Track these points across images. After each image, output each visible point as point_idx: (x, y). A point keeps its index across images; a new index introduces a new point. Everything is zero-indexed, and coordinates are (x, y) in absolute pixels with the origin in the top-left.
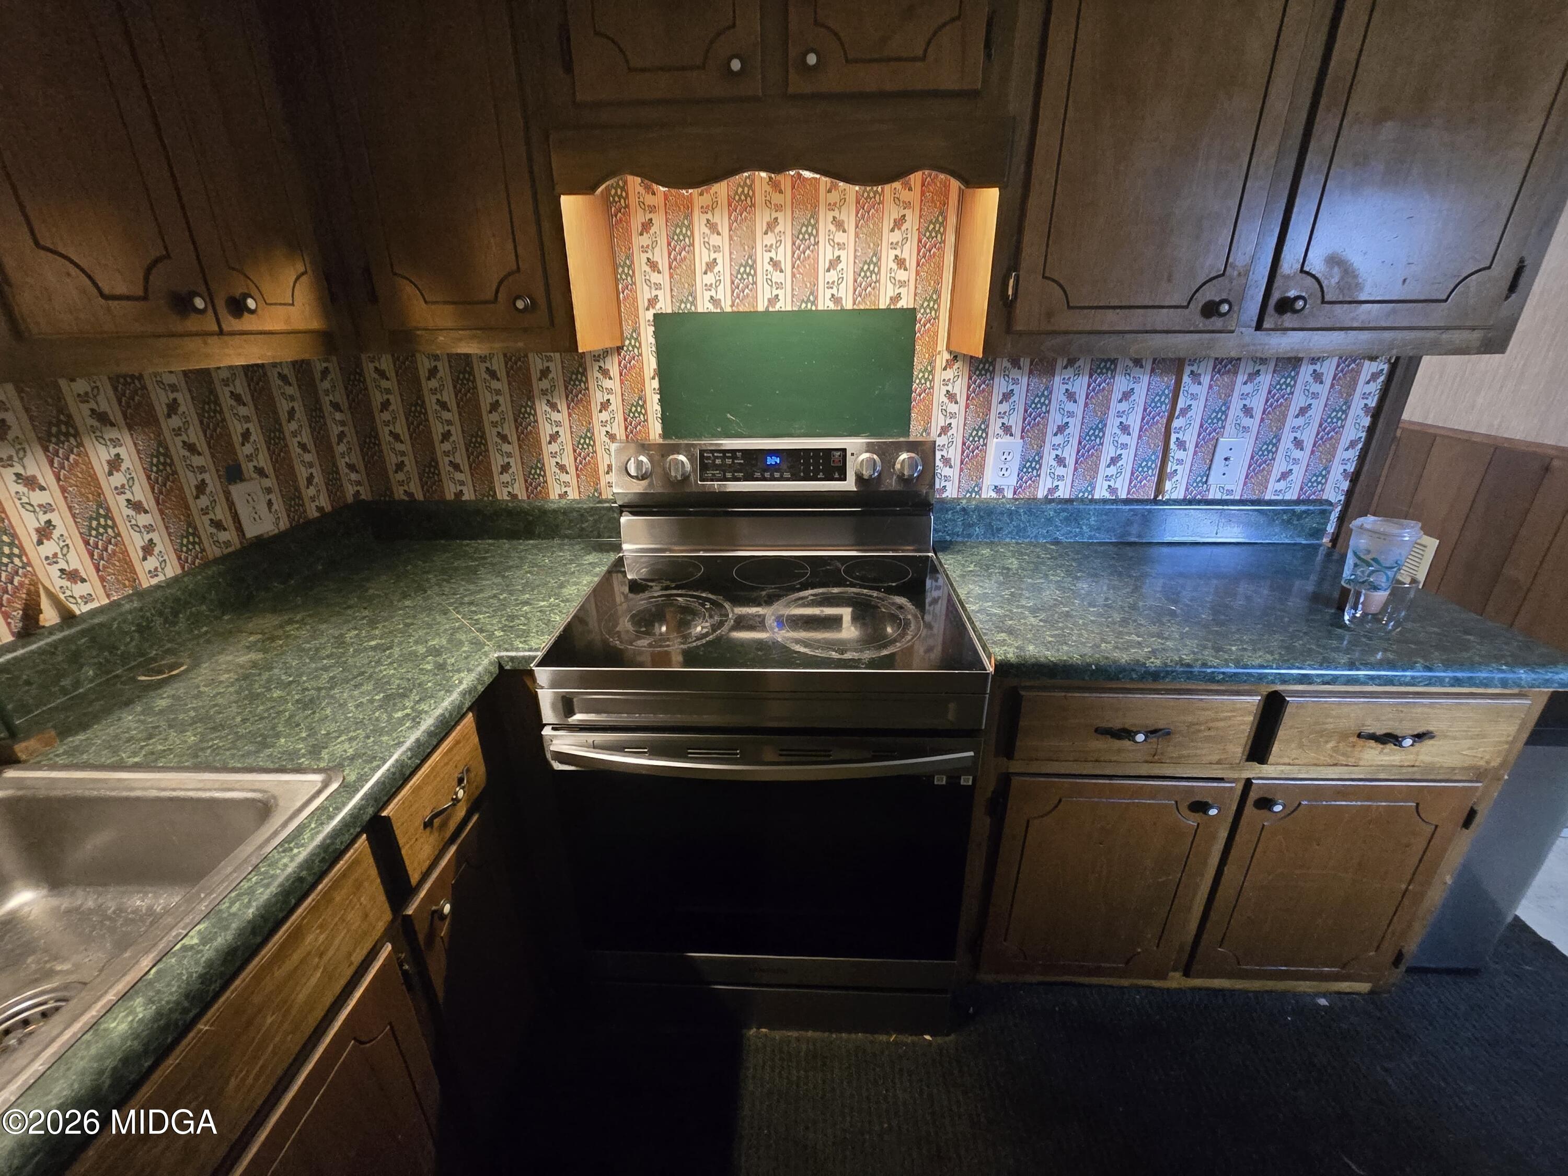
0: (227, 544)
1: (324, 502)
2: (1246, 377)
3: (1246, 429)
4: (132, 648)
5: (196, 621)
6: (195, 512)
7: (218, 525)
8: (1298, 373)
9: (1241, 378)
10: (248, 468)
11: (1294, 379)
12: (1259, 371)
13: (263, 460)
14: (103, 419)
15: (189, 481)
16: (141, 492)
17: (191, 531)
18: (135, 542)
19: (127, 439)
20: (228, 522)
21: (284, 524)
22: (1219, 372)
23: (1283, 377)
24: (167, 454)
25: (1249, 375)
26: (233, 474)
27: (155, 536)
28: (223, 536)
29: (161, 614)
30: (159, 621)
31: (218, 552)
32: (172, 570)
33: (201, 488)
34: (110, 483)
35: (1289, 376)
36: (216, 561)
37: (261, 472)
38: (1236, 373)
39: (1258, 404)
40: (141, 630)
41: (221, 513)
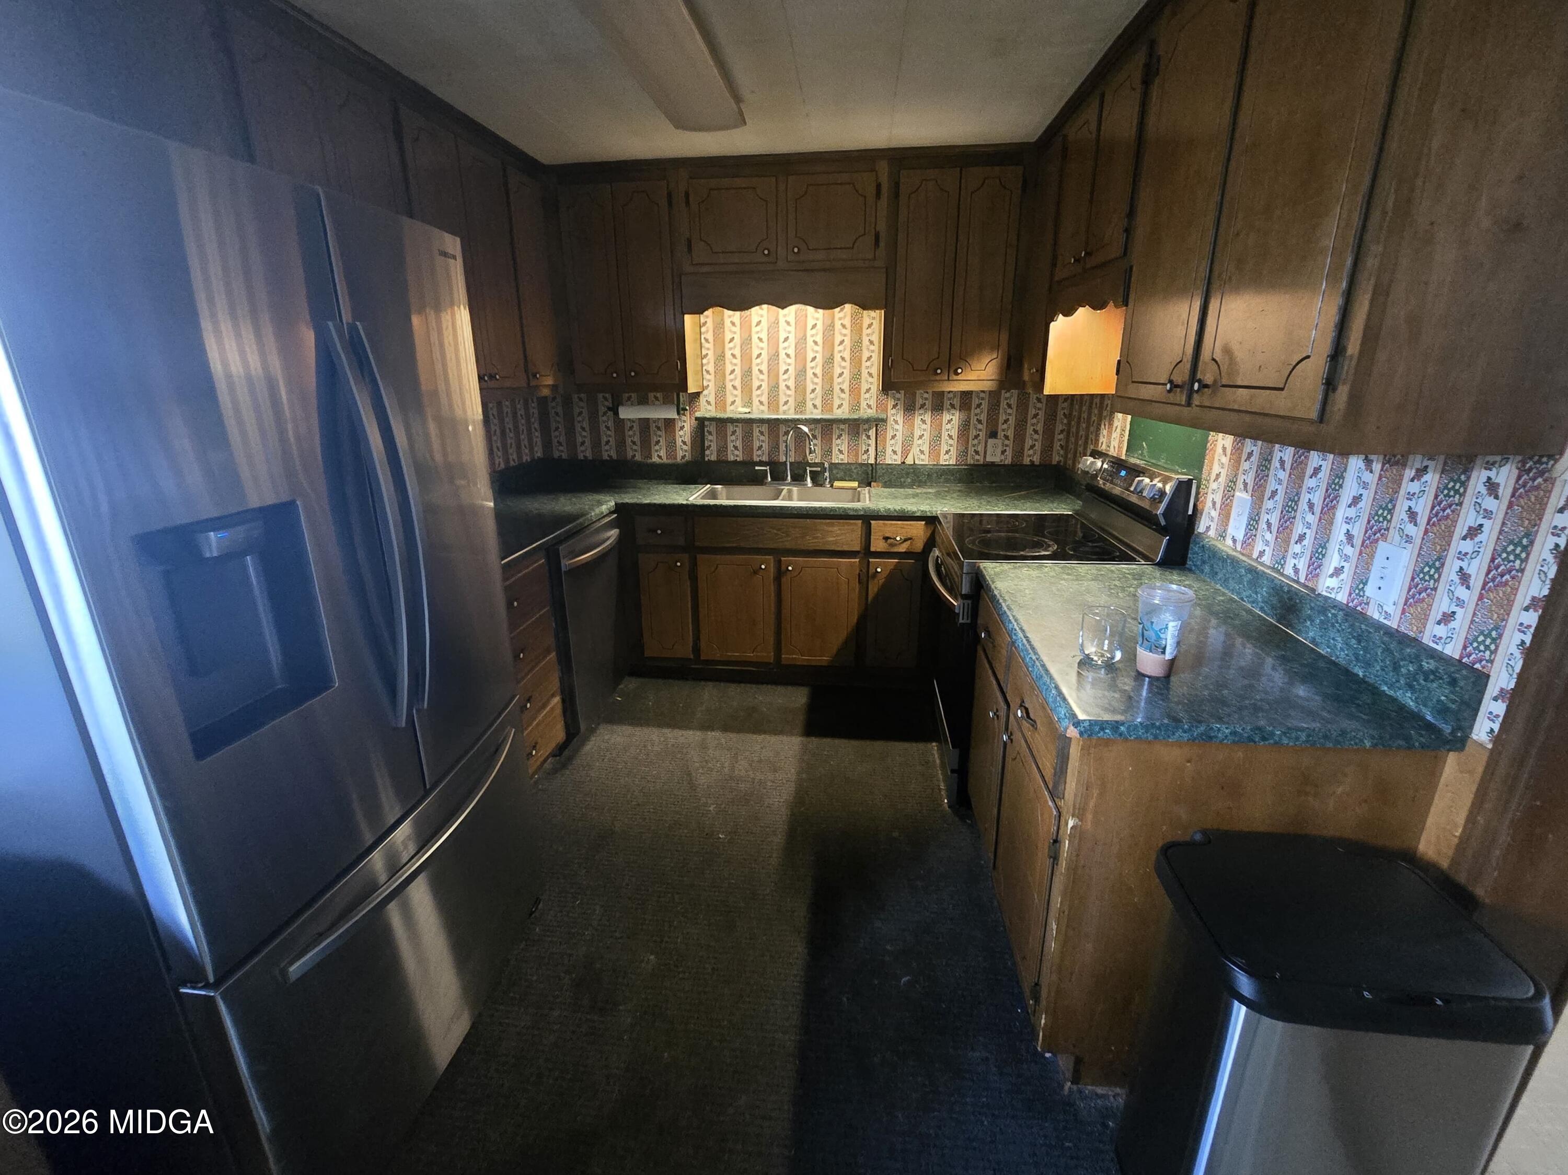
0: (978, 460)
1: (1036, 459)
2: (1413, 473)
3: (1409, 539)
4: (923, 480)
5: (947, 481)
6: (970, 444)
7: (977, 452)
8: (1468, 478)
9: (1409, 473)
10: (1001, 434)
11: (1464, 484)
12: (1426, 467)
13: (1010, 433)
14: (953, 406)
15: (973, 432)
16: (954, 433)
17: (966, 452)
18: (944, 448)
19: (957, 414)
20: (982, 454)
21: (1008, 461)
22: (1389, 462)
23: (1452, 480)
24: (969, 422)
25: (1418, 470)
26: (993, 435)
27: (952, 449)
28: (977, 457)
29: (937, 473)
30: (935, 475)
31: (972, 462)
32: (953, 462)
33: (976, 437)
34: (945, 427)
35: (1459, 480)
36: (970, 465)
37: (1007, 437)
38: (1404, 465)
39: (1423, 507)
40: (928, 475)
41: (980, 448)
